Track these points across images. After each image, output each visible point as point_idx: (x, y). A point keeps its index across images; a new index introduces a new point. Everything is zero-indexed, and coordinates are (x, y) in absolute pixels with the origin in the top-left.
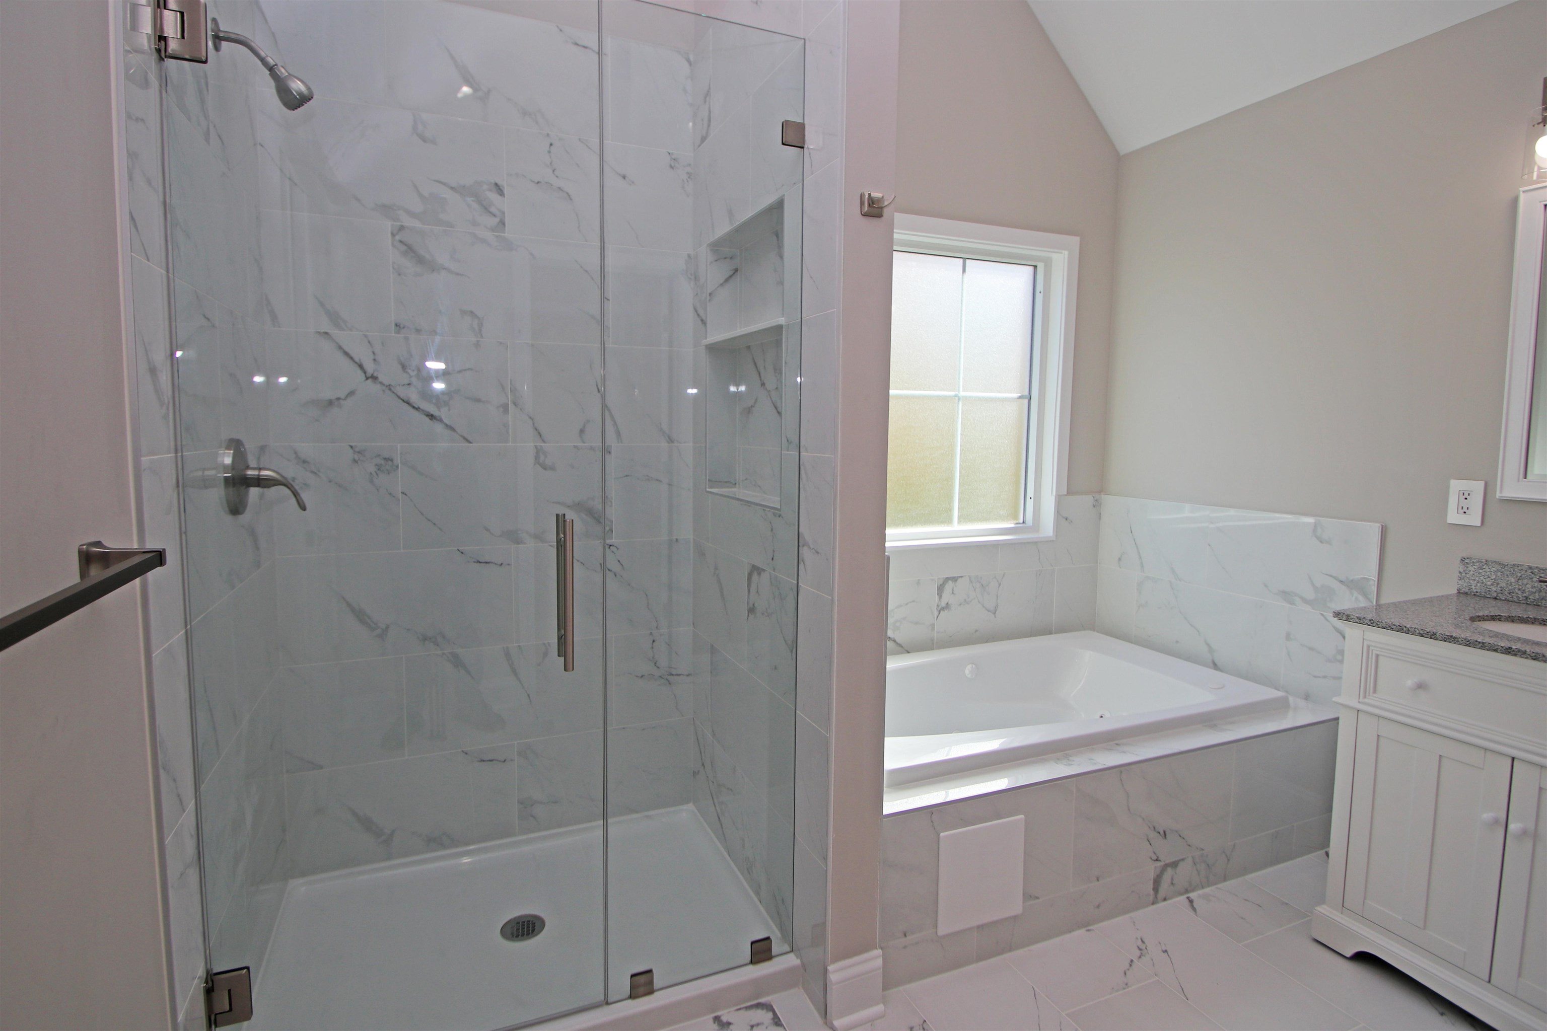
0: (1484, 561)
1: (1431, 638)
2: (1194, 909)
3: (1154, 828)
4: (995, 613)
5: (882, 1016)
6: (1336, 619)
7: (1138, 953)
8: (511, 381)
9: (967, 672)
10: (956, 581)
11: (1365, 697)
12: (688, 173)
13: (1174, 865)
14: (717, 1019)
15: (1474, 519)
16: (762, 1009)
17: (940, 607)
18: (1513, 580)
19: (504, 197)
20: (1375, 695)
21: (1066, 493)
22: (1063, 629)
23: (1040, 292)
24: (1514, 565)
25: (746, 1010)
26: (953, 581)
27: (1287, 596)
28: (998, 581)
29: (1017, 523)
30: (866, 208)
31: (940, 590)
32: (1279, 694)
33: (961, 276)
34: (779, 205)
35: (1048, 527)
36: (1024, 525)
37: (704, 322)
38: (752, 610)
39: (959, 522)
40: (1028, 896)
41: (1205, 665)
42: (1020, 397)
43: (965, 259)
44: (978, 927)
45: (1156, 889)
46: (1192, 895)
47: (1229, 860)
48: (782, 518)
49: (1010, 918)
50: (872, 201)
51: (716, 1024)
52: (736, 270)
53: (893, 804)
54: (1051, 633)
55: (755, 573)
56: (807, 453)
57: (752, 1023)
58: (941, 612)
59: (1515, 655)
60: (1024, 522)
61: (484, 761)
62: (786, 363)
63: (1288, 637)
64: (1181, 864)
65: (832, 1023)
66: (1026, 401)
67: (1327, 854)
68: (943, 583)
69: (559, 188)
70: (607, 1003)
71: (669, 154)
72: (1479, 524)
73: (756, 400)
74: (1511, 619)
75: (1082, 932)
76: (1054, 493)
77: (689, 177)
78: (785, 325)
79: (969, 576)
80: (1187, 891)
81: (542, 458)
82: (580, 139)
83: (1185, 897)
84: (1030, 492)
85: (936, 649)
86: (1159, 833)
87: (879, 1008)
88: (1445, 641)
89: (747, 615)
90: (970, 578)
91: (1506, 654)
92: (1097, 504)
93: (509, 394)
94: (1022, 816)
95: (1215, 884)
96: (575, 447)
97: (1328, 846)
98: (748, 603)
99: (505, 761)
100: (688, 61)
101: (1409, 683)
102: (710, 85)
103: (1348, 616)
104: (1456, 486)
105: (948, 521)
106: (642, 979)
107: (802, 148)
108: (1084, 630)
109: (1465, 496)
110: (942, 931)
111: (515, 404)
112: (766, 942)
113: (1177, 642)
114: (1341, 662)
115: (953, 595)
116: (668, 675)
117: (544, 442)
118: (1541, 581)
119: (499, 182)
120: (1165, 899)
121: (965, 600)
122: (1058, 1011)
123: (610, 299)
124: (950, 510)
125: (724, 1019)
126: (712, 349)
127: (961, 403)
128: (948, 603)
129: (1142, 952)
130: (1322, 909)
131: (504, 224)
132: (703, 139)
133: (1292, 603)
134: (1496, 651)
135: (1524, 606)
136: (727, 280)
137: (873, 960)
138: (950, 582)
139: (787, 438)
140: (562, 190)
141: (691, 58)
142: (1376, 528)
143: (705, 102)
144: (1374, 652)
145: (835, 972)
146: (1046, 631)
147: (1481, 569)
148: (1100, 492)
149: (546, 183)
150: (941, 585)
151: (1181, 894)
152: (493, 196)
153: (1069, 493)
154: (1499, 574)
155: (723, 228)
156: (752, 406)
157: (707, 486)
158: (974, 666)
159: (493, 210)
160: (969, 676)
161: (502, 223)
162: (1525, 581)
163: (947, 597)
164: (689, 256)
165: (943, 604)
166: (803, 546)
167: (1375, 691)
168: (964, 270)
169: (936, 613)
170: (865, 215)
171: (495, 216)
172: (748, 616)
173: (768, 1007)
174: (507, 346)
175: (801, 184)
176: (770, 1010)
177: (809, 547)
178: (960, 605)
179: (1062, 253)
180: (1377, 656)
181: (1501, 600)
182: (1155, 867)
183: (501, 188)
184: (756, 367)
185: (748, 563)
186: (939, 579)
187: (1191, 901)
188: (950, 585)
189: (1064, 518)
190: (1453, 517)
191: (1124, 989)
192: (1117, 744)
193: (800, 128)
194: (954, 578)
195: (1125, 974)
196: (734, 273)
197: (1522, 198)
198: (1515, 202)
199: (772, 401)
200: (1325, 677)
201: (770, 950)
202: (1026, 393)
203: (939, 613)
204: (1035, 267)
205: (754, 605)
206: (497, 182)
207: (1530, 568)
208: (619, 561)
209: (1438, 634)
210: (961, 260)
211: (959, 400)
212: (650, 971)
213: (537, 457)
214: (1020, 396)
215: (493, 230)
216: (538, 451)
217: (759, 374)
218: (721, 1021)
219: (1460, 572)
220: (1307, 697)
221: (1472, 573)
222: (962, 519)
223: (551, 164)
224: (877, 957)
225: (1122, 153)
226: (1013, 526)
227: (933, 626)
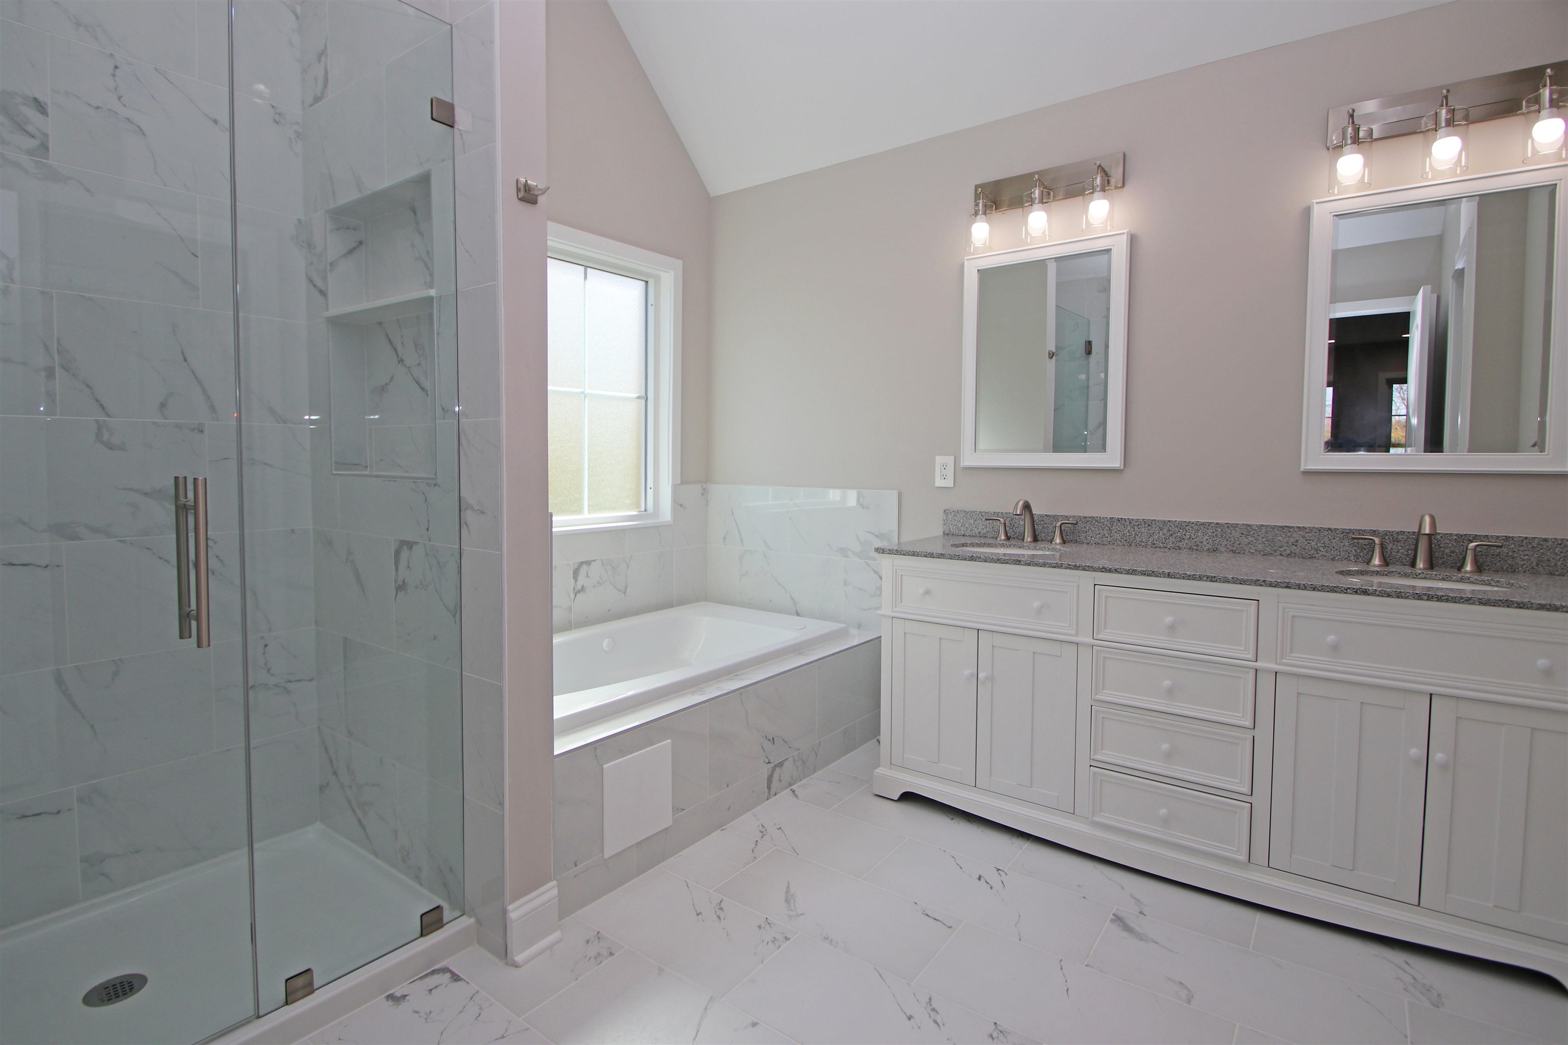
0: (956, 510)
1: (931, 557)
2: (796, 796)
3: (766, 737)
4: (625, 593)
5: (559, 941)
6: (876, 553)
7: (761, 835)
8: (58, 340)
9: (605, 645)
10: (590, 564)
11: (896, 607)
12: (295, 132)
13: (781, 765)
14: (391, 997)
15: (949, 483)
16: (439, 973)
17: (576, 590)
18: (972, 522)
19: (48, 116)
20: (901, 604)
21: (680, 483)
22: (682, 602)
23: (652, 305)
24: (972, 511)
25: (421, 980)
26: (587, 565)
27: (843, 551)
28: (626, 563)
29: (640, 512)
30: (521, 195)
31: (576, 573)
32: (844, 625)
33: (583, 282)
34: (424, 180)
35: (666, 514)
36: (646, 512)
37: (323, 293)
38: (401, 587)
39: (589, 512)
40: (676, 809)
41: (791, 614)
42: (639, 398)
43: (586, 267)
44: (638, 843)
45: (769, 788)
46: (793, 787)
47: (816, 755)
48: (439, 486)
49: (664, 829)
50: (527, 188)
51: (390, 1001)
52: (361, 243)
53: (562, 746)
54: (672, 606)
55: (405, 548)
56: (468, 419)
57: (430, 988)
58: (578, 595)
59: (975, 560)
60: (645, 510)
61: (26, 817)
62: (438, 334)
63: (845, 584)
64: (786, 764)
65: (514, 960)
66: (643, 401)
67: (879, 741)
68: (578, 567)
69: (128, 119)
70: (259, 1017)
71: (273, 107)
72: (952, 486)
73: (392, 378)
74: (972, 545)
75: (718, 832)
76: (670, 483)
77: (298, 137)
78: (436, 297)
79: (601, 559)
80: (790, 785)
81: (106, 436)
82: (156, 69)
83: (789, 789)
84: (650, 484)
85: (575, 628)
86: (769, 740)
87: (557, 934)
88: (939, 558)
89: (394, 594)
90: (602, 561)
91: (971, 561)
92: (705, 492)
93: (56, 355)
94: (669, 740)
95: (809, 776)
96: (154, 423)
97: (879, 733)
98: (395, 581)
99: (59, 812)
100: (295, 13)
101: (921, 591)
102: (326, 45)
103: (883, 550)
104: (939, 460)
105: (580, 511)
106: (300, 981)
107: (452, 127)
108: (699, 602)
109: (944, 467)
110: (608, 854)
111: (63, 367)
112: (437, 911)
113: (770, 601)
114: (881, 594)
115: (587, 578)
116: (285, 682)
117: (108, 415)
118: (987, 520)
119: (41, 98)
120: (776, 794)
121: (598, 582)
122: (707, 891)
123: (199, 256)
124: (581, 499)
125: (398, 994)
126: (335, 322)
127: (587, 399)
128: (583, 586)
129: (763, 833)
130: (880, 770)
131: (47, 149)
132: (317, 100)
133: (847, 556)
134: (965, 559)
135: (979, 538)
136: (351, 252)
137: (549, 891)
138: (584, 566)
139: (442, 407)
140: (132, 123)
141: (298, 9)
142: (895, 493)
143: (320, 61)
144: (900, 574)
145: (514, 910)
146: (667, 605)
147: (955, 516)
148: (706, 482)
149: (109, 110)
150: (576, 569)
151: (786, 788)
152: (31, 113)
153: (683, 483)
154: (965, 518)
155: (348, 196)
156: (386, 384)
157: (333, 469)
158: (610, 639)
159: (30, 128)
160: (606, 649)
161: (44, 147)
162: (979, 521)
163: (582, 580)
164: (299, 221)
165: (579, 588)
166: (466, 509)
167: (901, 602)
168: (586, 277)
169: (573, 596)
170: (521, 199)
171: (33, 137)
172: (397, 594)
173: (445, 970)
174: (52, 297)
175: (451, 161)
176: (447, 972)
177: (473, 510)
178: (594, 587)
179: (668, 272)
180: (902, 576)
181: (967, 536)
182: (768, 769)
183: (43, 105)
184: (391, 343)
185: (395, 540)
186: (574, 563)
187: (794, 792)
188: (584, 568)
189: (679, 504)
190: (939, 483)
191: (754, 861)
192: (736, 675)
193: (449, 108)
194: (587, 562)
195: (753, 851)
196: (358, 246)
197: (966, 262)
198: (962, 265)
199: (414, 378)
200: (870, 609)
201: (441, 919)
202: (643, 394)
203: (576, 596)
204: (647, 282)
205: (404, 581)
206: (37, 97)
207: (981, 512)
208: (217, 557)
209: (934, 554)
210: (582, 268)
211: (585, 397)
212: (308, 971)
213: (99, 435)
214: (638, 396)
215: (30, 153)
216: (100, 426)
217: (396, 350)
218: (396, 997)
219: (944, 520)
220: (859, 626)
221: (950, 519)
222: (593, 508)
223: (116, 89)
224: (553, 888)
225: (711, 196)
226: (636, 513)
227: (570, 608)
